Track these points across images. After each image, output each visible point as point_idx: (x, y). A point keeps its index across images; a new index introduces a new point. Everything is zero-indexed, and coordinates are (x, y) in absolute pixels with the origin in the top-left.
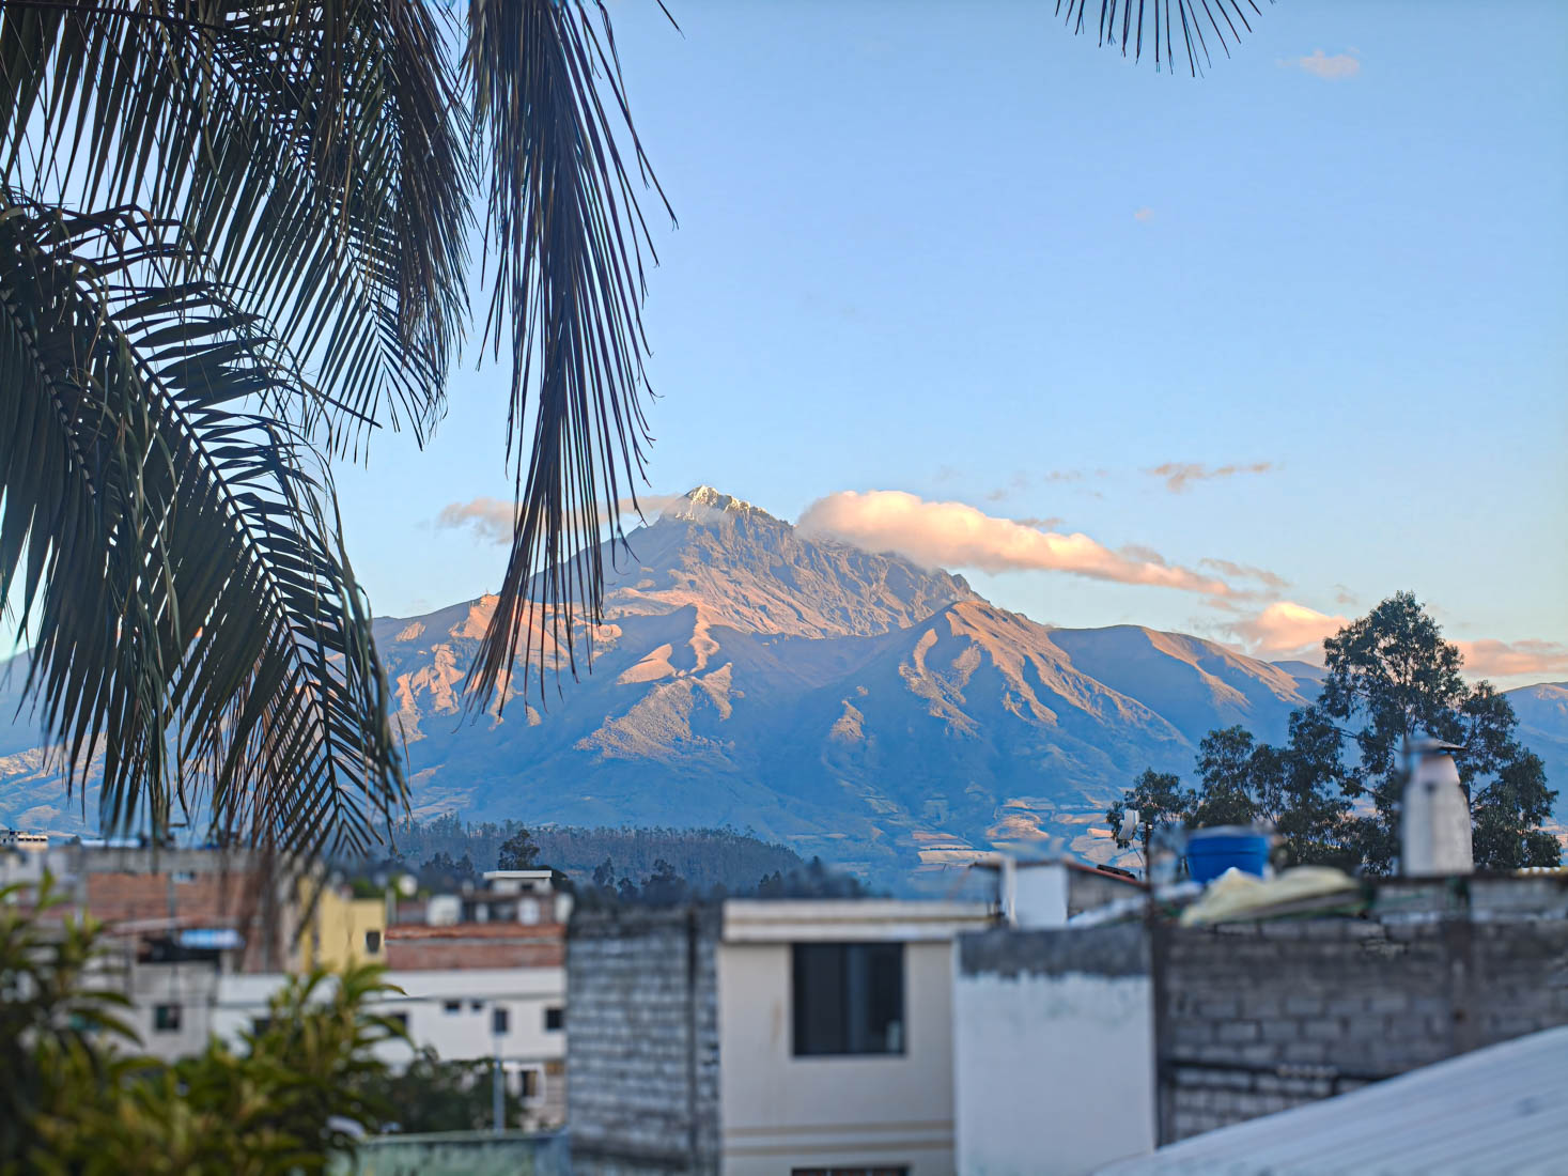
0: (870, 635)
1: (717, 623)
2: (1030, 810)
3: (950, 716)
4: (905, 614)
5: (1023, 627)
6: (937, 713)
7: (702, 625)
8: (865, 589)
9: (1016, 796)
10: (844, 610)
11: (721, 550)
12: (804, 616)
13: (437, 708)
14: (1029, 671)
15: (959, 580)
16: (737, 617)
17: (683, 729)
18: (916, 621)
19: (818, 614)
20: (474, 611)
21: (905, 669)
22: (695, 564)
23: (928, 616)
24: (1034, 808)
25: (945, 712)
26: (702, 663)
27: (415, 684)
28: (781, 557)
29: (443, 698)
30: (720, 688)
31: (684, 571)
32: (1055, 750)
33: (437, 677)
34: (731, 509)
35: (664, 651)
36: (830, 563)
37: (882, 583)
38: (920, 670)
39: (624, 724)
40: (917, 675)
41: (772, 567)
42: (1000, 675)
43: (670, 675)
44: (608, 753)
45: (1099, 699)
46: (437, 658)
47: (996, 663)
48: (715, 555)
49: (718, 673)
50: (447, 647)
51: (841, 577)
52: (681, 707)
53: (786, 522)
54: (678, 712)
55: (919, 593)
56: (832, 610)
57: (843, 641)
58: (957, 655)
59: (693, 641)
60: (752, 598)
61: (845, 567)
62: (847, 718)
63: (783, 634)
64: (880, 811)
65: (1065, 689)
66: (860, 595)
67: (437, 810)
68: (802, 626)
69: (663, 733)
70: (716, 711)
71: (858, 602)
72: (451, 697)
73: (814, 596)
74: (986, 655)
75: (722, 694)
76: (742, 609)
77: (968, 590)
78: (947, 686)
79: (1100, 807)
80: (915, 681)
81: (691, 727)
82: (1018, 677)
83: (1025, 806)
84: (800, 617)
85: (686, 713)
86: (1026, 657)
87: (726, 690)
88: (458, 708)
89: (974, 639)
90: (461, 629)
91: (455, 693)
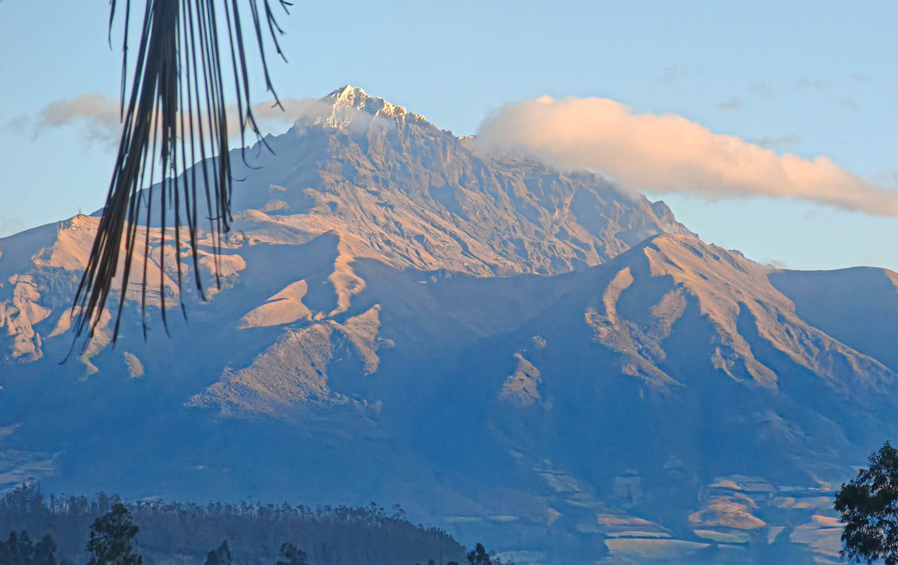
0: (550, 274)
1: (362, 255)
2: (742, 491)
3: (647, 375)
4: (594, 250)
5: (739, 267)
6: (630, 370)
7: (344, 258)
8: (545, 217)
9: (726, 474)
10: (520, 242)
11: (368, 165)
12: (470, 248)
13: (15, 354)
14: (745, 321)
15: (660, 208)
16: (387, 248)
17: (319, 385)
18: (606, 257)
19: (487, 247)
20: (63, 235)
21: (593, 316)
22: (338, 182)
23: (622, 251)
24: (747, 489)
25: (640, 370)
26: (343, 304)
28: (443, 176)
29: (24, 341)
30: (365, 334)
31: (323, 191)
32: (775, 418)
33: (15, 315)
34: (383, 115)
35: (298, 288)
36: (503, 188)
37: (566, 210)
38: (611, 318)
39: (247, 377)
40: (608, 323)
41: (431, 188)
42: (710, 326)
43: (304, 318)
44: (225, 412)
45: (830, 358)
46: (17, 292)
47: (704, 310)
48: (362, 171)
49: (363, 316)
50: (28, 278)
51: (517, 201)
52: (317, 358)
53: (449, 133)
54: (313, 365)
55: (611, 223)
56: (505, 243)
57: (517, 279)
58: (657, 301)
59: (334, 277)
60: (407, 226)
61: (521, 190)
62: (520, 375)
63: (443, 271)
64: (559, 490)
65: (788, 345)
66: (539, 225)
67: (14, 479)
68: (468, 261)
69: (295, 389)
70: (360, 362)
71: (537, 233)
72: (33, 340)
73: (482, 224)
74: (693, 301)
75: (367, 343)
76: (394, 238)
77: (671, 220)
78: (643, 338)
79: (828, 489)
80: (604, 330)
81: (329, 383)
82: (732, 330)
83: (735, 487)
84: (466, 251)
85: (322, 365)
86: (741, 304)
87: (372, 338)
88: (41, 354)
89: (677, 281)
90: (46, 257)
91: (38, 335)
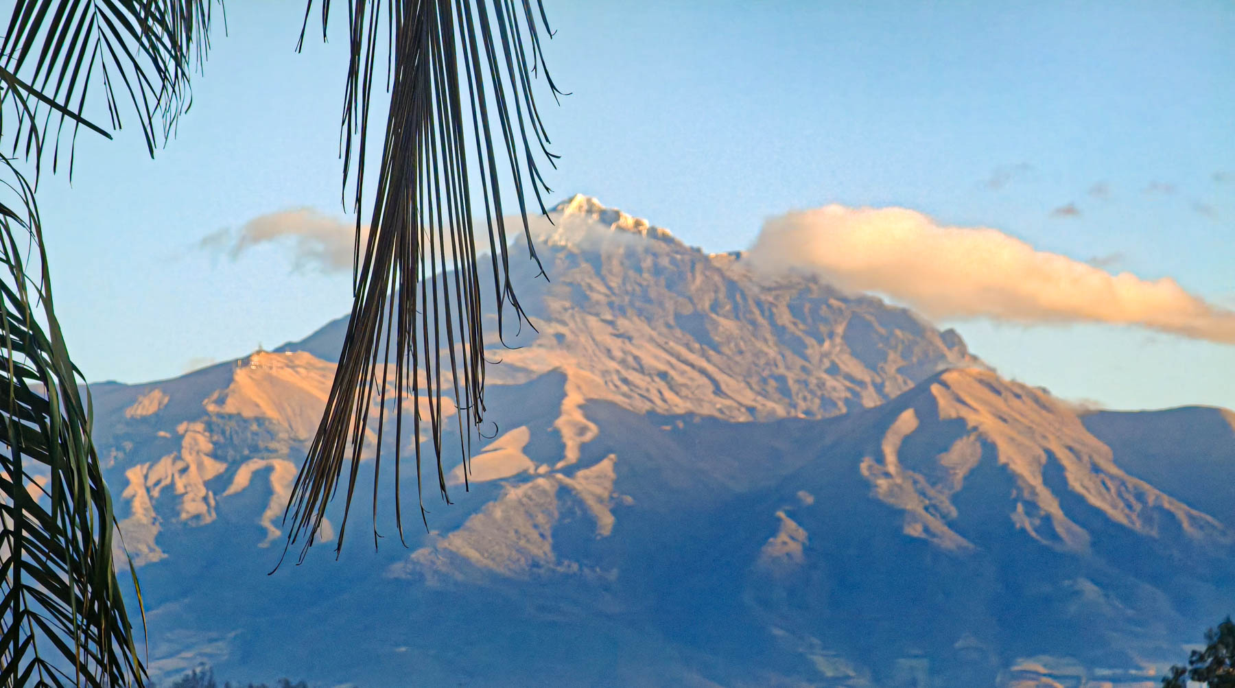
0: (819, 417)
1: (595, 397)
2: (1050, 675)
3: (934, 535)
4: (871, 389)
5: (1044, 407)
6: (915, 530)
7: (572, 400)
8: (813, 350)
9: (1031, 654)
10: (781, 379)
11: (603, 289)
12: (723, 387)
13: (184, 516)
14: (1053, 472)
15: (951, 338)
16: (625, 388)
17: (543, 550)
18: (885, 396)
19: (743, 385)
20: (240, 375)
21: (870, 468)
22: (566, 309)
23: (905, 389)
24: (1056, 672)
25: (926, 530)
26: (572, 455)
27: (152, 479)
28: (690, 299)
29: (194, 500)
30: (598, 490)
31: (549, 320)
32: (1090, 589)
33: (184, 470)
34: (621, 229)
35: (521, 434)
36: (762, 312)
37: (838, 340)
38: (892, 469)
39: (457, 542)
40: (887, 475)
41: (677, 316)
42: (1008, 477)
43: (525, 471)
44: (431, 582)
45: (1156, 516)
46: (186, 442)
47: (1003, 459)
48: (595, 296)
49: (596, 469)
50: (199, 427)
51: (779, 331)
52: (541, 519)
53: (698, 250)
54: (536, 526)
55: (892, 356)
56: (764, 381)
57: (780, 426)
58: (946, 449)
59: (560, 422)
60: (648, 361)
61: (785, 318)
62: (783, 537)
63: (691, 414)
64: (830, 674)
65: (1104, 499)
66: (806, 358)
67: (182, 664)
68: (721, 402)
69: (515, 555)
70: (591, 522)
71: (804, 369)
72: (205, 499)
73: (738, 358)
74: (989, 448)
75: (600, 500)
76: (634, 377)
77: (963, 352)
78: (931, 492)
79: (1152, 672)
80: (883, 483)
81: (555, 547)
82: (1036, 482)
83: (1042, 670)
84: (718, 391)
85: (547, 527)
86: (1049, 453)
87: (606, 495)
88: (214, 515)
89: (971, 424)
90: (221, 401)
91: (211, 494)
